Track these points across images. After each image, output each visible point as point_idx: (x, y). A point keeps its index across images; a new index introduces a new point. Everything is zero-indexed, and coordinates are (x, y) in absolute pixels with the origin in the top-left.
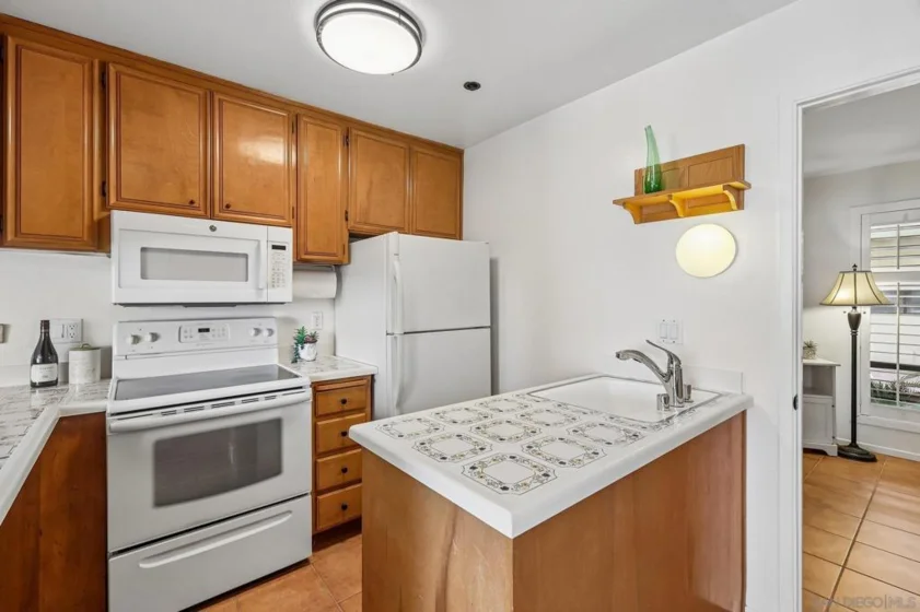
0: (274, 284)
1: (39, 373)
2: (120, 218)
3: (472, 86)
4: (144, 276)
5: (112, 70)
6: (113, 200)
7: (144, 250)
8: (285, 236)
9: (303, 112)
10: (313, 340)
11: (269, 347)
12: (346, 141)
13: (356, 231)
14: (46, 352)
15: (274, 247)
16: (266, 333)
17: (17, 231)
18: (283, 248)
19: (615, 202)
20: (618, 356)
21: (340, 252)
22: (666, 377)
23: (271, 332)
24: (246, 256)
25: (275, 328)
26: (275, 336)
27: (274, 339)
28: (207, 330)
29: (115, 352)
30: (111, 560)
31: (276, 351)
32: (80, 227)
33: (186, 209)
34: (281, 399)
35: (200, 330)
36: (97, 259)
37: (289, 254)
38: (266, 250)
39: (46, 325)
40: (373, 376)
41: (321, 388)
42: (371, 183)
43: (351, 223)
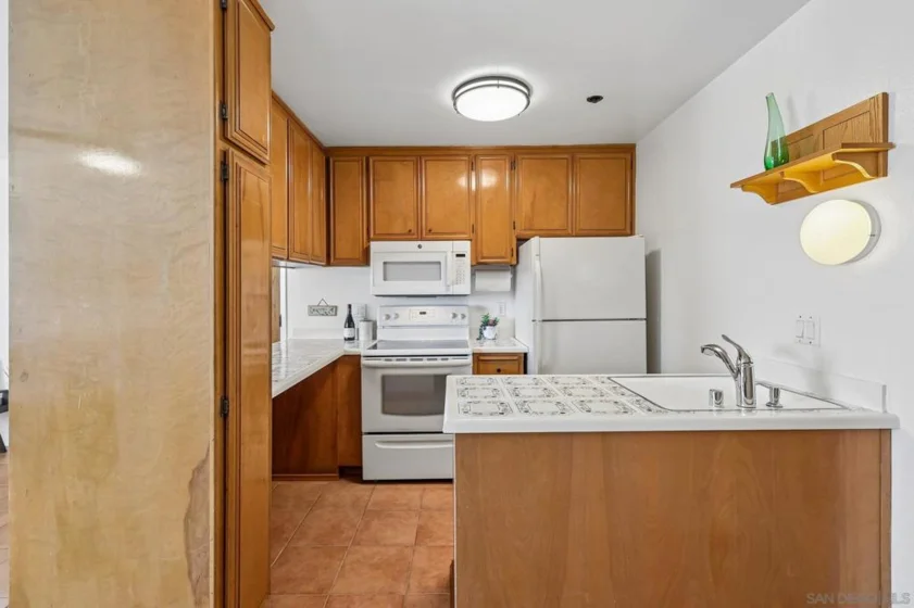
0: (457, 282)
1: (347, 333)
2: (375, 246)
3: (595, 99)
4: (385, 279)
5: (371, 160)
6: (372, 236)
7: (385, 263)
8: (465, 247)
9: (479, 153)
10: (494, 323)
11: (462, 326)
12: (513, 166)
13: (522, 237)
14: (350, 322)
15: (458, 255)
16: (460, 317)
17: (335, 258)
18: (463, 255)
19: (733, 186)
20: (703, 350)
21: (509, 255)
22: (736, 373)
23: (463, 316)
24: (439, 263)
25: (467, 314)
26: (467, 319)
27: (466, 321)
28: (424, 313)
29: (378, 324)
30: (364, 437)
31: (467, 330)
32: (358, 254)
33: (407, 236)
34: (451, 361)
35: (421, 313)
36: (365, 269)
37: (467, 260)
38: (451, 258)
39: (350, 306)
40: (526, 355)
41: (482, 358)
42: (535, 196)
43: (518, 231)
